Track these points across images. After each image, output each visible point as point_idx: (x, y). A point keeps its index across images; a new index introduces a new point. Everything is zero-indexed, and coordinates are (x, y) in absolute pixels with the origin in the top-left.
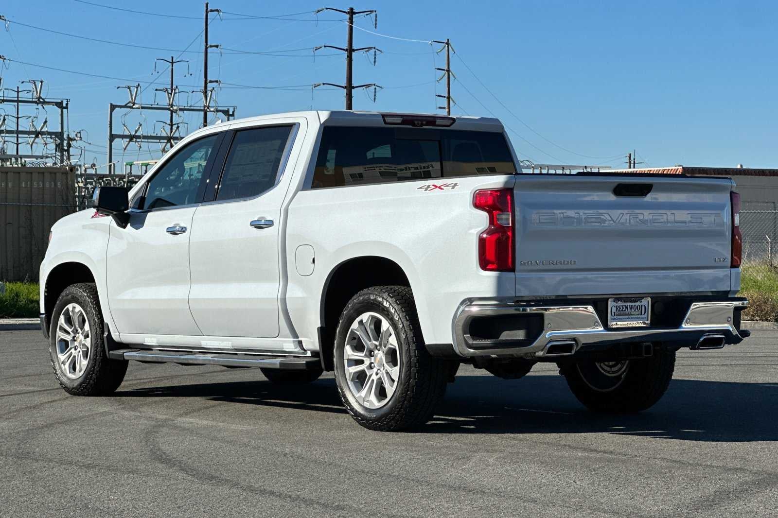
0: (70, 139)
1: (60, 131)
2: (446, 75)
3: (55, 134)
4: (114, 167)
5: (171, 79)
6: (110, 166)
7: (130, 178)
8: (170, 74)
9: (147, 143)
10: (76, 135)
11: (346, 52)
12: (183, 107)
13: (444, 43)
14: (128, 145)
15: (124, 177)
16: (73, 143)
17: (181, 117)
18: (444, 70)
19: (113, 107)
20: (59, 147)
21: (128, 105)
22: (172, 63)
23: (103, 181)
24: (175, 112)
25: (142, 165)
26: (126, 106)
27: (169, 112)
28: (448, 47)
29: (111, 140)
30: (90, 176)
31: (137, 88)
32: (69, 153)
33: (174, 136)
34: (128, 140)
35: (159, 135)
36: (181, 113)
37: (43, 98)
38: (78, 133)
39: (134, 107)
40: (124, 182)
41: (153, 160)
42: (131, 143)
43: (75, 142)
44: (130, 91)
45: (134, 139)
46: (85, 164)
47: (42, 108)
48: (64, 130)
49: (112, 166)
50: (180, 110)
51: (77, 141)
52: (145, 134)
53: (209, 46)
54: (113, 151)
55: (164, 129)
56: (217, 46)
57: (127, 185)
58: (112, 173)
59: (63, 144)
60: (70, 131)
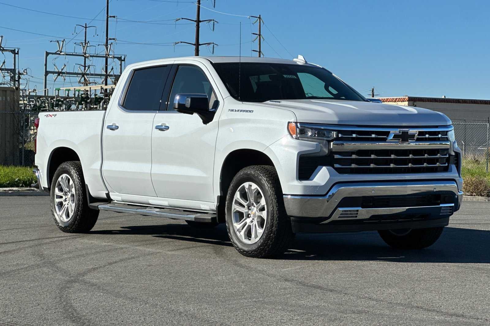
0: (20, 74)
1: (13, 68)
2: (258, 38)
3: (11, 70)
4: (48, 92)
5: (85, 38)
6: (45, 90)
7: (58, 98)
8: (84, 34)
9: (69, 77)
10: (24, 71)
11: (196, 23)
12: (92, 55)
13: (257, 17)
14: (57, 77)
15: (54, 97)
16: (22, 76)
17: (91, 61)
18: (257, 34)
19: (47, 54)
20: (13, 79)
21: (57, 53)
22: (86, 28)
23: (40, 100)
24: (87, 58)
25: (66, 90)
26: (56, 53)
27: (84, 58)
28: (260, 20)
29: (46, 75)
30: (32, 97)
31: (63, 42)
32: (19, 82)
33: (86, 73)
34: (57, 75)
35: (77, 72)
36: (91, 58)
37: (3, 47)
38: (25, 70)
39: (61, 54)
40: (54, 101)
41: (72, 87)
42: (59, 76)
43: (23, 75)
44: (59, 44)
45: (61, 74)
46: (29, 89)
47: (2, 54)
48: (16, 68)
49: (47, 91)
50: (91, 56)
51: (24, 75)
52: (68, 71)
53: (109, 16)
54: (47, 82)
55: (80, 68)
56: (114, 17)
57: (56, 102)
58: (46, 95)
59: (15, 77)
60: (20, 68)
